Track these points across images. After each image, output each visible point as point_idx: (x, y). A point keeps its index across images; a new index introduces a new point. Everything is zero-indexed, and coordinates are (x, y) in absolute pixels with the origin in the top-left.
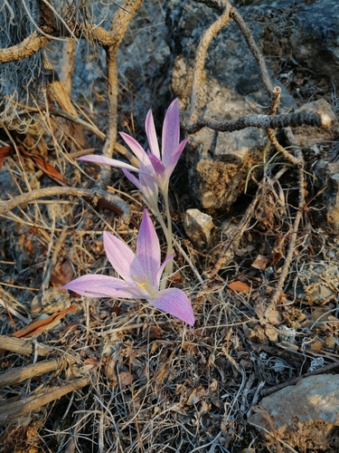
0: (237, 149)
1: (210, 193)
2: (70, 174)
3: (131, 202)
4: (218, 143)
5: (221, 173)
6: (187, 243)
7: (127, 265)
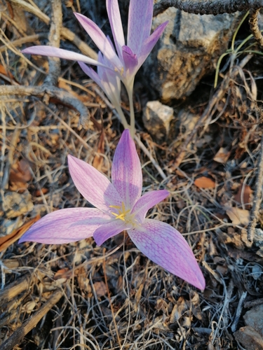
0: (204, 33)
1: (170, 84)
2: (16, 63)
3: (82, 92)
4: (182, 27)
5: (184, 61)
6: (147, 136)
7: (100, 193)
